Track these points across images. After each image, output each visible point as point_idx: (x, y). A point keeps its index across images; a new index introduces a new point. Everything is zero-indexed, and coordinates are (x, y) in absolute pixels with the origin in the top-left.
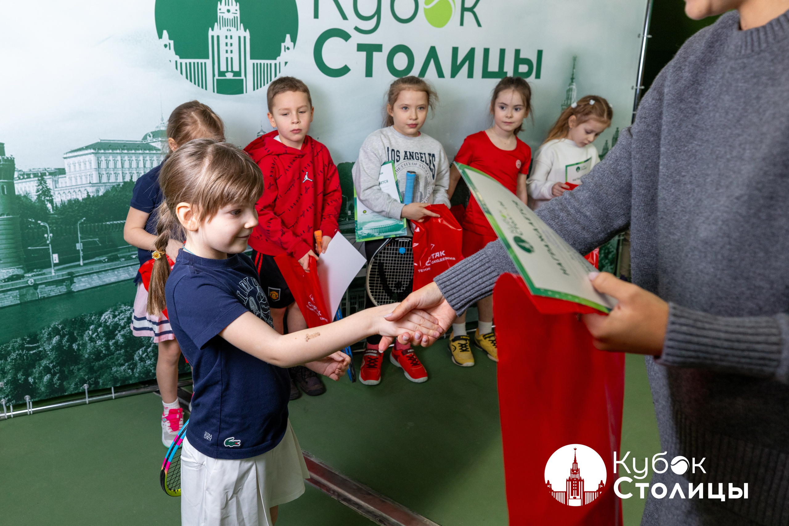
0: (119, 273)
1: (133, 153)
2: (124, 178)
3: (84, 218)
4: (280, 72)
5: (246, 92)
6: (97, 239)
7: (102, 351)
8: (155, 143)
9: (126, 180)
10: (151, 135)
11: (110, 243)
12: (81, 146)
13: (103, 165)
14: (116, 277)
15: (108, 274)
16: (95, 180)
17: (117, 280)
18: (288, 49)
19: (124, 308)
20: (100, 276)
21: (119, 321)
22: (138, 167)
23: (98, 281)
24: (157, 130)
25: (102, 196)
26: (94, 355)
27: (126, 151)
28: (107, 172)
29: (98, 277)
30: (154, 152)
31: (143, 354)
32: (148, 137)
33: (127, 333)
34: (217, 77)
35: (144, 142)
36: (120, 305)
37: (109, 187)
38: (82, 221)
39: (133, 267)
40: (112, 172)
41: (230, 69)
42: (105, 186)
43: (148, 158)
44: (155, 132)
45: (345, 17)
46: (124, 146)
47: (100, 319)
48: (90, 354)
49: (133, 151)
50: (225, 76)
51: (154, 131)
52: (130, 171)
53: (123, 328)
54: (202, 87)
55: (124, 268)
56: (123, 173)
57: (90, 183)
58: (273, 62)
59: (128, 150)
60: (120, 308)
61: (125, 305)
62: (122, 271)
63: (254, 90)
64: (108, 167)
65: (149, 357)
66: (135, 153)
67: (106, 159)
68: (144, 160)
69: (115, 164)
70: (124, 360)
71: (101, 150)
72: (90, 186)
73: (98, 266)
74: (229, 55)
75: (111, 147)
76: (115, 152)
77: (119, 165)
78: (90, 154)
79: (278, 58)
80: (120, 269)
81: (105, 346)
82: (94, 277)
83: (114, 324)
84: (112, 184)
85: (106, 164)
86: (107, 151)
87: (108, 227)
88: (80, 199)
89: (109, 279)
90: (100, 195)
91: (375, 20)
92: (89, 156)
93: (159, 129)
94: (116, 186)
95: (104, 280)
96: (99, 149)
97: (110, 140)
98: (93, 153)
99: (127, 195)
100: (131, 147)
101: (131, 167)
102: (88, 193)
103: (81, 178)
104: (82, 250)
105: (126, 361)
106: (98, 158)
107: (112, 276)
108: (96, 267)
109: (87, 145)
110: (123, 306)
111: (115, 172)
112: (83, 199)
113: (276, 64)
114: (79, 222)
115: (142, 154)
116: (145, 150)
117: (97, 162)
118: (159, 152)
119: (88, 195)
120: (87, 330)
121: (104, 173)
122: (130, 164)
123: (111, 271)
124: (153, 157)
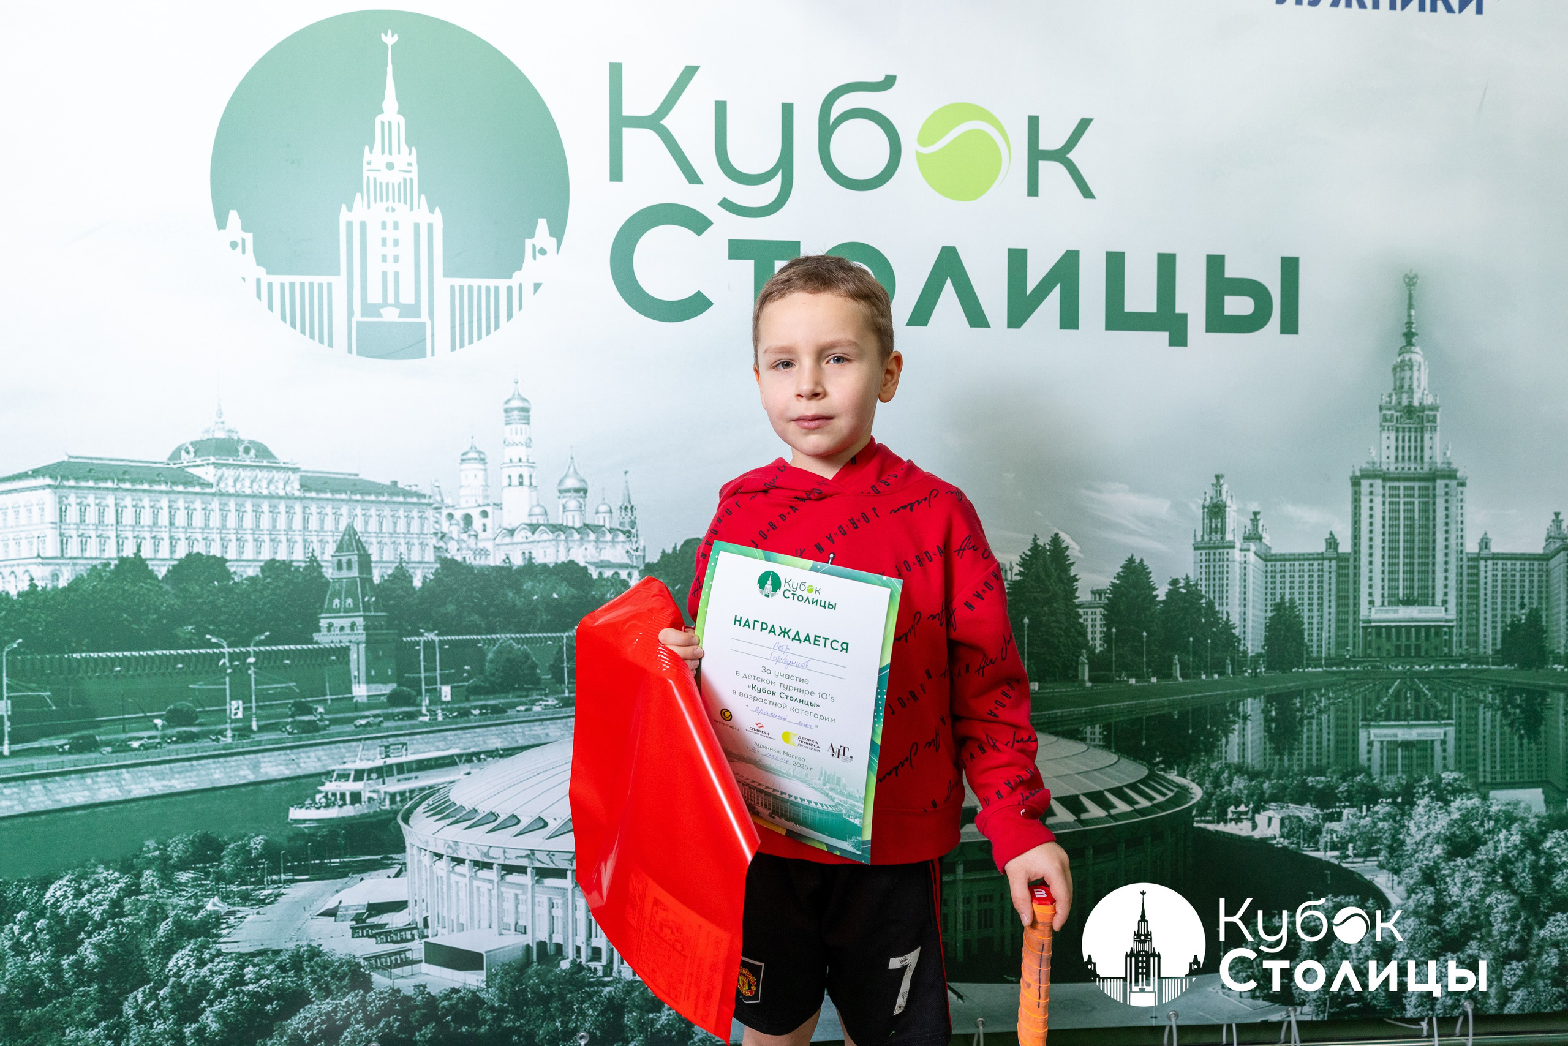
0: (97, 783)
1: (144, 491)
2: (119, 547)
3: (20, 641)
4: (520, 308)
5: (433, 355)
6: (48, 693)
7: (43, 982)
8: (201, 468)
9: (125, 554)
10: (192, 450)
11: (79, 706)
12: (22, 470)
13: (72, 515)
14: (87, 793)
15: (68, 784)
16: (51, 549)
17: (90, 802)
18: (543, 252)
19: (105, 874)
20: (50, 786)
21: (89, 907)
22: (155, 524)
23: (42, 798)
24: (206, 437)
25: (64, 588)
26: (21, 989)
27: (128, 486)
28: (80, 532)
29: (45, 787)
30: (197, 489)
31: (146, 1002)
32: (183, 453)
33: (109, 942)
34: (357, 317)
35: (172, 466)
36: (96, 866)
37: (82, 569)
38: (15, 646)
39: (131, 769)
40: (93, 534)
41: (391, 299)
42: (75, 564)
43: (181, 503)
44: (202, 441)
45: (693, 178)
46: (125, 473)
47: (42, 896)
48: (12, 984)
49: (146, 486)
50: (380, 315)
51: (198, 439)
52: (136, 533)
53: (100, 926)
54: (321, 341)
55: (109, 772)
56: (117, 536)
57: (39, 556)
58: (503, 284)
59: (133, 481)
60: (94, 873)
61: (107, 869)
62: (103, 779)
63: (453, 348)
64: (82, 521)
65: (161, 1012)
66: (150, 491)
67: (79, 501)
68: (170, 507)
69: (101, 514)
70: (97, 1012)
71: (68, 479)
72: (38, 564)
73: (45, 761)
74: (390, 267)
75: (92, 474)
76: (102, 485)
77: (110, 517)
78: (43, 487)
79: (516, 274)
80: (100, 773)
81: (50, 970)
82: (33, 788)
83: (76, 914)
84: (90, 562)
85: (78, 512)
86: (83, 484)
87: (75, 665)
88: (13, 593)
89: (69, 795)
90: (60, 586)
91: (777, 181)
92: (41, 492)
93: (210, 437)
94: (99, 567)
95: (57, 797)
96: (64, 477)
97: (91, 459)
98: (49, 486)
99: (125, 591)
100: (141, 476)
101: (138, 523)
102: (32, 579)
103: (18, 544)
104: (10, 718)
105: (102, 1015)
106: (60, 497)
107: (78, 788)
108: (41, 763)
109: (35, 467)
110: (100, 869)
111: (99, 532)
112: (19, 595)
113: (510, 289)
114: (7, 649)
115: (167, 493)
116: (174, 483)
117: (58, 507)
118: (208, 490)
119: (33, 586)
120: (7, 923)
121: (74, 533)
122: (138, 516)
123: (79, 775)
124: (192, 502)
